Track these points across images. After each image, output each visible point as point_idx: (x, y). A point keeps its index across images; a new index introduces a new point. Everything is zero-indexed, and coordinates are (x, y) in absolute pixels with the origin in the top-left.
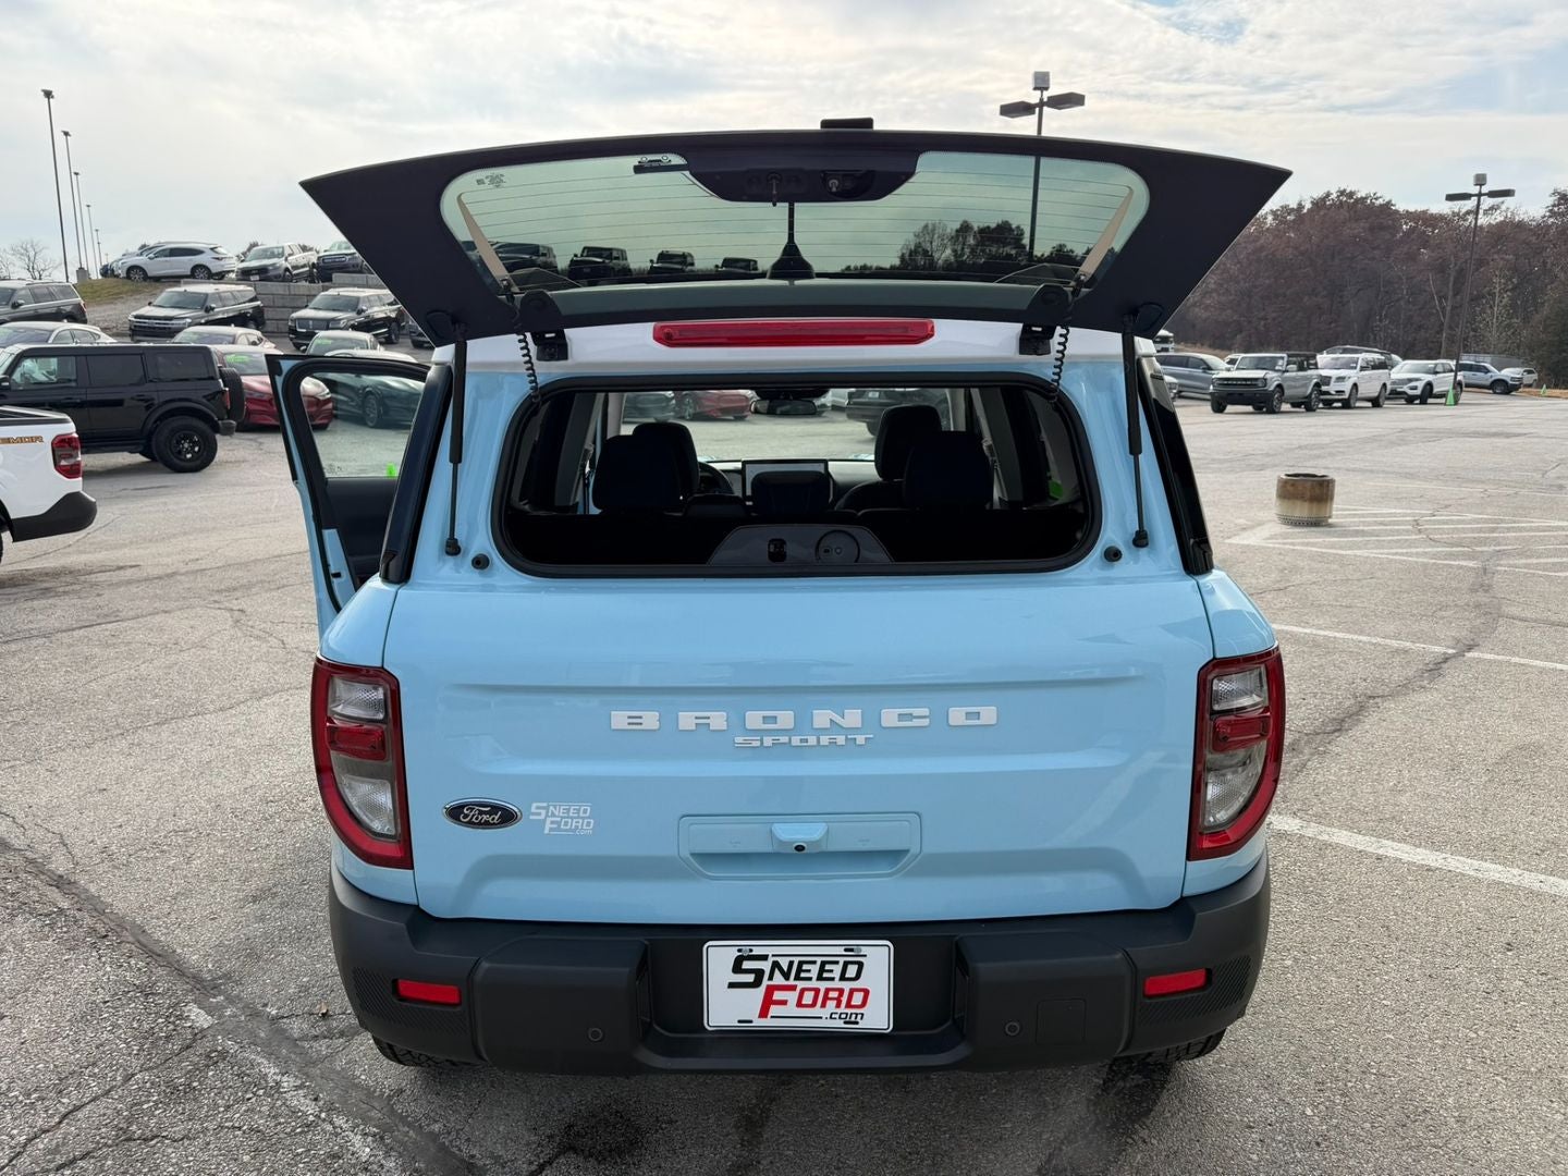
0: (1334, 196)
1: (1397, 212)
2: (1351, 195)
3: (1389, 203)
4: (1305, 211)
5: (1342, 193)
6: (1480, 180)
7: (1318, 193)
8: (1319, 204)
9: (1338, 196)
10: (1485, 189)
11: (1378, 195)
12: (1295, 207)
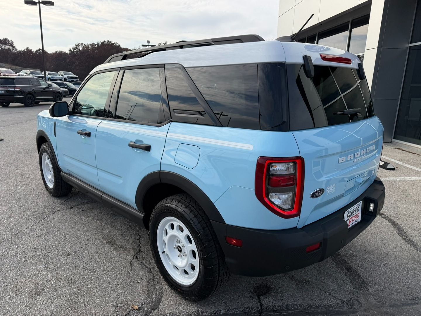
0: (106, 42)
1: (121, 48)
2: (110, 42)
3: (120, 45)
4: (99, 45)
5: (108, 41)
6: (148, 42)
7: (102, 41)
8: (103, 43)
9: (107, 42)
10: (150, 44)
11: (117, 43)
12: (97, 44)
